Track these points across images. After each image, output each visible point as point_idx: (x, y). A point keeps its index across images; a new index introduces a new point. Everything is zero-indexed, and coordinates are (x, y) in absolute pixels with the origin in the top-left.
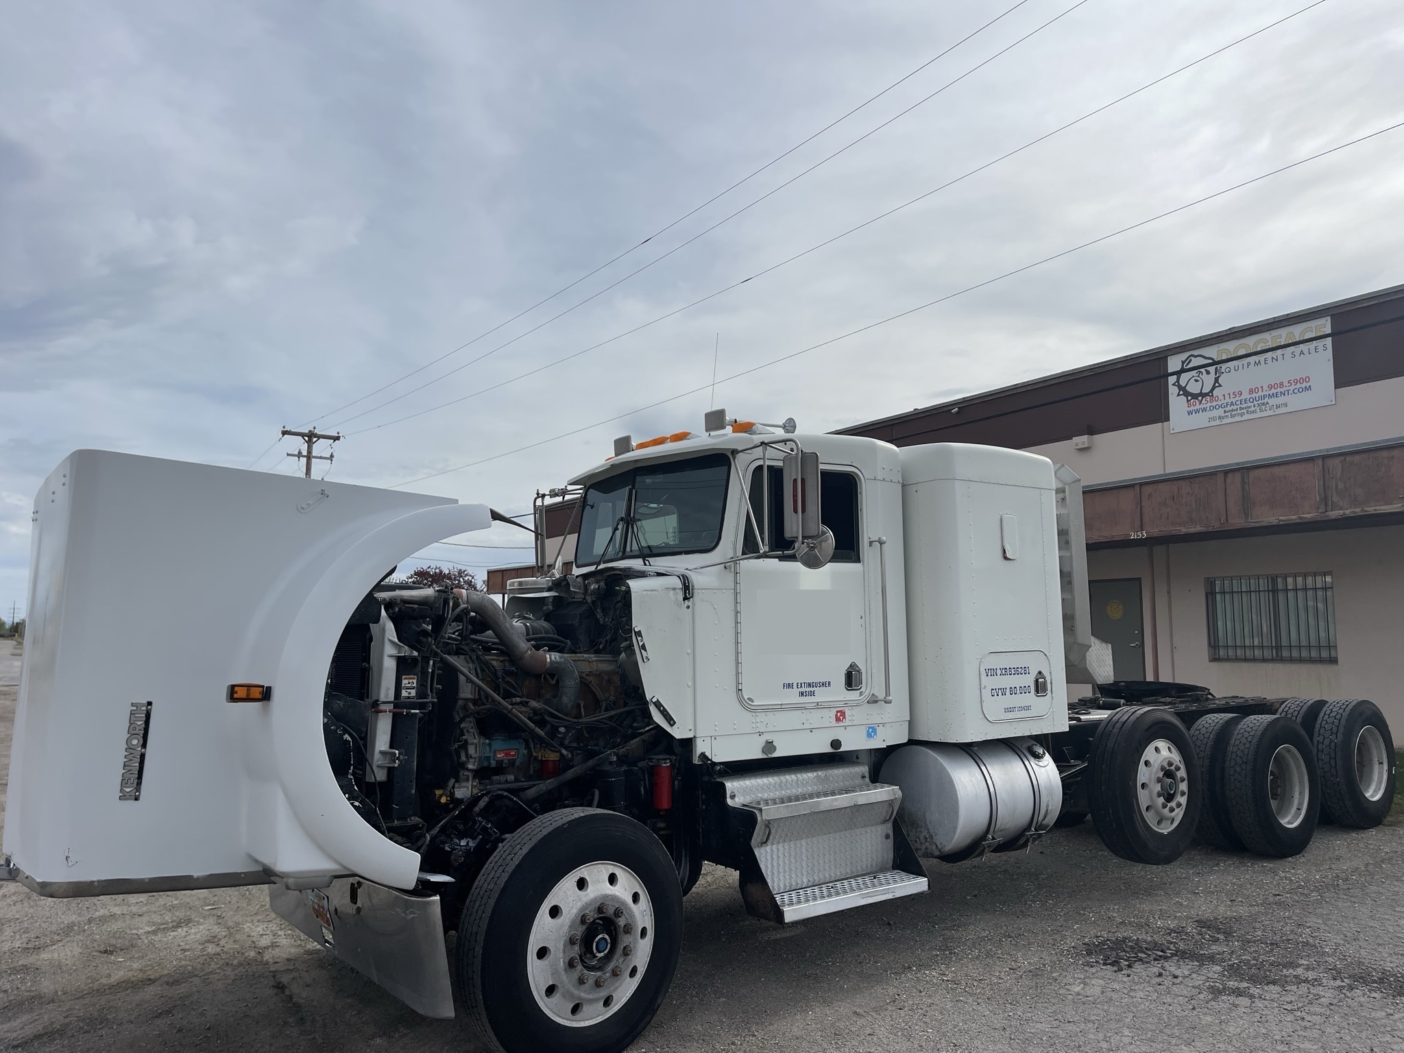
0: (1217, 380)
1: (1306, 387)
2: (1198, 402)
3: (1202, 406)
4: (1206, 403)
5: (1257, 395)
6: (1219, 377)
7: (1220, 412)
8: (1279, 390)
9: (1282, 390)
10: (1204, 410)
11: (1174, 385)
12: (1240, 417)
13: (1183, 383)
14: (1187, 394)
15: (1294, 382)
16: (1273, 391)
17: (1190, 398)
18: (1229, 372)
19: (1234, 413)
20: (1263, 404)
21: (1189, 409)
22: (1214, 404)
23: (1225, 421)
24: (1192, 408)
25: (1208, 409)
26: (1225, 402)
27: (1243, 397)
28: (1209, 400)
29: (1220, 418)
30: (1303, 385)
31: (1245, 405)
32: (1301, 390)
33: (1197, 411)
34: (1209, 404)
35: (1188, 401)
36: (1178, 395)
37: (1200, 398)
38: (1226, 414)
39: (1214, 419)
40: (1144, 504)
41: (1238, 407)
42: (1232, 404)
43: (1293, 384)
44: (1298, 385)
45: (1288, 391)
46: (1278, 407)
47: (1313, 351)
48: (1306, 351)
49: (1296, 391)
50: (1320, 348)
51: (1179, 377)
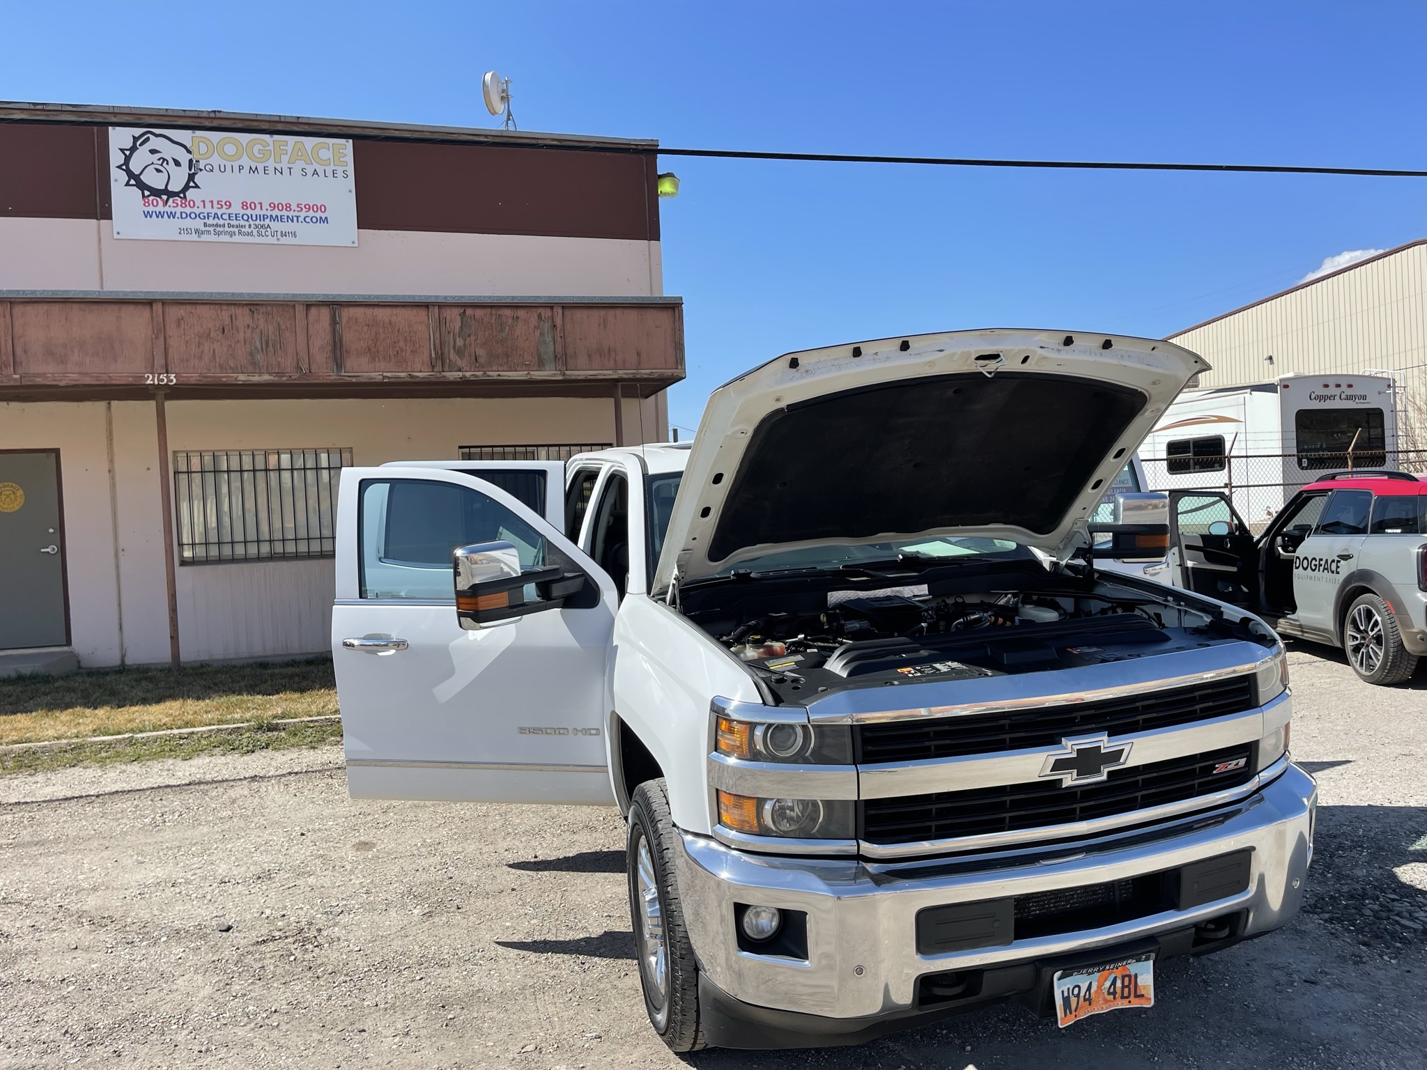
0: (191, 177)
1: (321, 218)
2: (161, 203)
3: (167, 209)
4: (173, 205)
5: (254, 213)
6: (195, 174)
7: (198, 224)
8: (284, 213)
9: (290, 214)
10: (172, 215)
11: (119, 167)
12: (228, 237)
13: (135, 167)
14: (141, 186)
15: (305, 207)
16: (276, 213)
17: (147, 193)
18: (212, 171)
19: (218, 229)
20: (262, 227)
21: (146, 209)
22: (188, 210)
23: (205, 238)
24: (151, 209)
25: (178, 215)
26: (206, 211)
27: (233, 210)
28: (180, 203)
29: (197, 231)
30: (317, 213)
31: (234, 223)
32: (314, 220)
33: (160, 215)
34: (179, 209)
35: (144, 196)
36: (127, 184)
37: (165, 197)
38: (208, 228)
39: (187, 231)
40: (169, 332)
41: (226, 223)
42: (216, 215)
43: (304, 210)
44: (311, 213)
45: (298, 217)
46: (284, 234)
47: (329, 173)
48: (321, 172)
49: (308, 220)
50: (340, 174)
51: (127, 159)
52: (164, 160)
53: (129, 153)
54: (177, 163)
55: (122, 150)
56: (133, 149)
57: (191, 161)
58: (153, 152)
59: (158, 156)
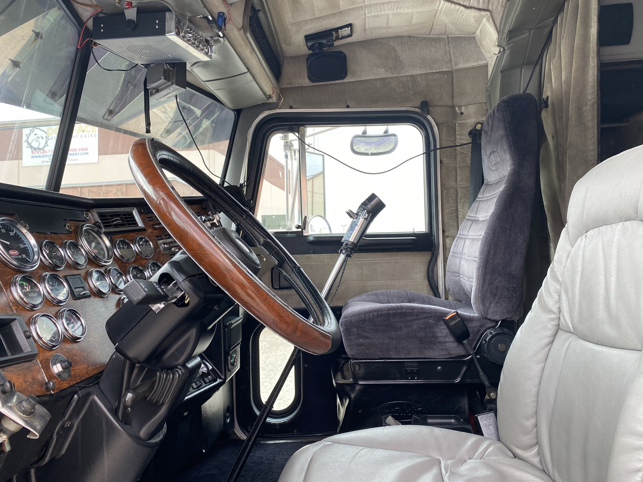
0: (46, 142)
1: (86, 153)
2: (37, 153)
3: (39, 155)
4: (40, 153)
6: (48, 141)
8: (74, 152)
9: (76, 152)
10: (40, 157)
11: (25, 141)
13: (30, 141)
14: (31, 147)
17: (33, 149)
18: (52, 139)
21: (32, 155)
22: (44, 154)
24: (34, 155)
25: (41, 156)
26: (49, 154)
28: (42, 152)
29: (47, 162)
30: (85, 151)
32: (84, 154)
33: (36, 157)
34: (42, 154)
35: (32, 151)
36: (27, 147)
37: (38, 150)
39: (44, 162)
43: (81, 150)
44: (83, 151)
45: (78, 153)
46: (74, 160)
47: (90, 136)
48: (87, 136)
49: (82, 154)
50: (93, 135)
51: (28, 138)
52: (38, 137)
53: (28, 136)
54: (42, 138)
55: (26, 135)
56: (30, 134)
57: (46, 137)
58: (35, 134)
59: (37, 136)
